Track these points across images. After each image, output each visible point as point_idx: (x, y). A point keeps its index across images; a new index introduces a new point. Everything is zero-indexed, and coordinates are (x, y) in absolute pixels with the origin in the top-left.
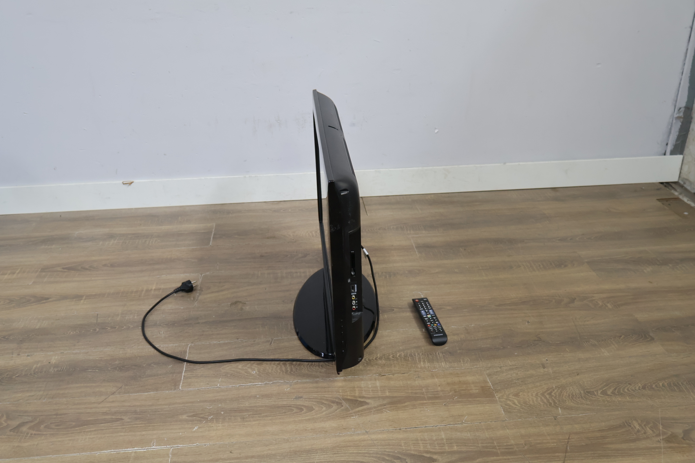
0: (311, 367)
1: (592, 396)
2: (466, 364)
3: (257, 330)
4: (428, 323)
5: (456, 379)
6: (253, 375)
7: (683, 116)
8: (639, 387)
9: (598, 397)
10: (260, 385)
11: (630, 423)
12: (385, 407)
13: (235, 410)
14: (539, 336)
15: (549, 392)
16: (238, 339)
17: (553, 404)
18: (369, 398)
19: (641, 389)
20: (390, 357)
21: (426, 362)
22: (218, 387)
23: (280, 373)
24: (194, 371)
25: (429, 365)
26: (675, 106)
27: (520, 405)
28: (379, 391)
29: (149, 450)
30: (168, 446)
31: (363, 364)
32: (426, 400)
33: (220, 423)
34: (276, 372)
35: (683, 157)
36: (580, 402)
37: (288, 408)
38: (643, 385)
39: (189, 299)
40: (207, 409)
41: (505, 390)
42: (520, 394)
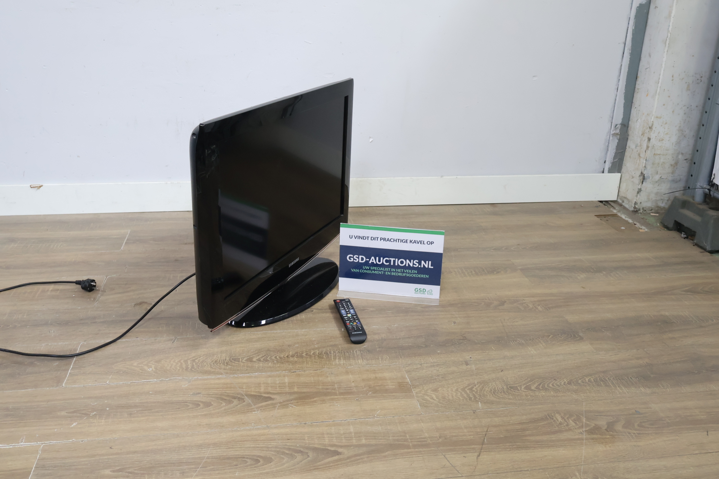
0: (215, 364)
1: (514, 391)
2: (385, 361)
3: (160, 329)
4: (347, 322)
5: (372, 376)
6: (149, 372)
7: (619, 133)
8: (565, 382)
9: (521, 392)
10: (155, 382)
11: (552, 416)
12: (291, 402)
13: (123, 406)
14: (465, 335)
15: (470, 387)
16: (137, 338)
17: (473, 399)
18: (274, 394)
19: (566, 384)
20: (303, 355)
21: (342, 360)
22: (107, 384)
23: (179, 370)
24: (82, 369)
25: (345, 362)
26: (612, 123)
27: (438, 400)
28: (288, 387)
29: (16, 446)
30: (38, 443)
31: (273, 362)
32: (337, 396)
33: (104, 419)
34: (175, 369)
35: (621, 175)
36: (501, 396)
37: (183, 404)
38: (568, 380)
39: (89, 300)
40: (91, 405)
41: (424, 385)
42: (439, 390)
